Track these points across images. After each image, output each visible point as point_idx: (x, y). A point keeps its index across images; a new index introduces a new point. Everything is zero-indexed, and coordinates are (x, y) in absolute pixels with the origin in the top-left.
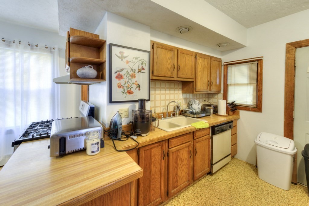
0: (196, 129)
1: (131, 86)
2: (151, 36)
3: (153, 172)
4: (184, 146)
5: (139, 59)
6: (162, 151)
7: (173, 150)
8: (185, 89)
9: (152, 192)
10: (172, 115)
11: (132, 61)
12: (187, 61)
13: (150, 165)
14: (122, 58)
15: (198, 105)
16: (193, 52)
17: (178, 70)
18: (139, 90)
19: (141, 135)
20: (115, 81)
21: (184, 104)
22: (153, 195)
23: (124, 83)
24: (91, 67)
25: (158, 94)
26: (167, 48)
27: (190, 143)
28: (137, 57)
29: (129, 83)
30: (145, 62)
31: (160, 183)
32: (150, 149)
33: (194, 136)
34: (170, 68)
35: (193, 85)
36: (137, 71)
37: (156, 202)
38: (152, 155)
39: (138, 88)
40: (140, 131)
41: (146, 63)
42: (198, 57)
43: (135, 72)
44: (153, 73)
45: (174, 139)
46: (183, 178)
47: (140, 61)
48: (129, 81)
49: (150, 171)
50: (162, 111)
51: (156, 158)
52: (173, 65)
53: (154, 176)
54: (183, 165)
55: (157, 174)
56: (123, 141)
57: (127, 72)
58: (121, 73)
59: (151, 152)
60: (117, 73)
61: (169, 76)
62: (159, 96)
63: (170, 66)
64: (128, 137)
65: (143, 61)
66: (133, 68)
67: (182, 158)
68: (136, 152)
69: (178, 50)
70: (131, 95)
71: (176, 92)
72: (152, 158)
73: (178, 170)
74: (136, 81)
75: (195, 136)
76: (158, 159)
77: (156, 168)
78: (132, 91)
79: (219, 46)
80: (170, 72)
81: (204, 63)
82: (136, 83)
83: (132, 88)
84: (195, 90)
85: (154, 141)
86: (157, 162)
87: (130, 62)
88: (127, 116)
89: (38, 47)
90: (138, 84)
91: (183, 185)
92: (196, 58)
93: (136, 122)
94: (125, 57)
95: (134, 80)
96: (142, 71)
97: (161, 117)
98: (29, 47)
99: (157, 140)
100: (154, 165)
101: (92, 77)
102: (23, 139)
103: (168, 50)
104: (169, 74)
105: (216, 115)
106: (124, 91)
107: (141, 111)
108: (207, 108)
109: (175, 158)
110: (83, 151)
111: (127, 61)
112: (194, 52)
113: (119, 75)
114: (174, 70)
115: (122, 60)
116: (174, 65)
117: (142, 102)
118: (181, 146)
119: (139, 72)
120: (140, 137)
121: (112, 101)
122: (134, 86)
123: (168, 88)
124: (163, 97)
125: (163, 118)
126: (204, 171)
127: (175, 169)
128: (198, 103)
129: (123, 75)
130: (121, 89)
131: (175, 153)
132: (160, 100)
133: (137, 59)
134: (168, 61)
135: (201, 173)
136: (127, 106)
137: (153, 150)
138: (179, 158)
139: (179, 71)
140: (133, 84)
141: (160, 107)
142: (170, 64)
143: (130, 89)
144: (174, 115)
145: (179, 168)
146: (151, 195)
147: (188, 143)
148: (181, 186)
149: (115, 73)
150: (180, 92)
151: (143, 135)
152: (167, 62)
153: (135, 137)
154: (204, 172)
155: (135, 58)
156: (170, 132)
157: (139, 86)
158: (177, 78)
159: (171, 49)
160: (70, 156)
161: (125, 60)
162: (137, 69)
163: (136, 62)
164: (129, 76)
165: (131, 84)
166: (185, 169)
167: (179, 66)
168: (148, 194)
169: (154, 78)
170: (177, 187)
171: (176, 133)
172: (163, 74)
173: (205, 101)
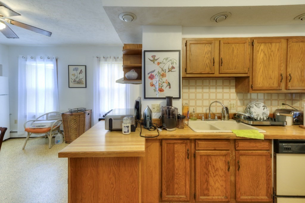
0: (237, 137)
1: (162, 85)
2: (183, 34)
3: (177, 167)
4: (217, 153)
5: (169, 59)
6: (187, 150)
7: (201, 152)
8: (240, 86)
9: (176, 186)
10: (216, 117)
11: (163, 62)
12: (235, 52)
13: (174, 159)
14: (153, 61)
15: (264, 109)
16: (247, 38)
17: (220, 64)
18: (170, 88)
19: (166, 130)
20: (148, 81)
21: (239, 106)
22: (176, 189)
23: (156, 82)
24: (134, 71)
25: (199, 93)
26: (204, 42)
27: (228, 153)
28: (167, 58)
29: (160, 82)
30: (175, 61)
31: (185, 181)
32: (173, 144)
33: (236, 146)
34: (209, 63)
35: (249, 82)
36: (167, 70)
37: (181, 198)
38: (175, 150)
39: (168, 86)
40: (165, 125)
41: (177, 63)
42: (256, 42)
43: (165, 72)
44: (186, 71)
45: (202, 141)
46: (217, 189)
47: (170, 61)
48: (160, 80)
49: (174, 165)
50: (204, 112)
51: (179, 154)
52: (212, 60)
53: (177, 171)
54: (216, 175)
55: (181, 171)
56: (150, 130)
57: (158, 72)
58: (153, 74)
59: (174, 147)
60: (150, 74)
61: (207, 73)
62: (201, 95)
63: (208, 61)
64: (155, 128)
65: (173, 61)
66: (164, 69)
67: (215, 167)
68: (159, 142)
69: (220, 41)
70: (162, 92)
71: (226, 90)
72: (175, 153)
73: (209, 177)
74: (167, 80)
75: (238, 146)
76: (182, 156)
77: (180, 164)
78: (163, 89)
79: (301, 18)
80: (209, 67)
81: (269, 50)
82: (167, 82)
83: (163, 86)
84: (252, 88)
85: (175, 137)
86: (181, 159)
87: (161, 63)
88: (158, 111)
89: (118, 59)
90: (169, 83)
91: (217, 197)
92: (253, 45)
93: (163, 116)
94: (157, 60)
95: (164, 79)
96: (173, 70)
97: (202, 118)
98: (115, 59)
99: (180, 137)
100: (178, 161)
101: (133, 78)
102: (103, 118)
103: (206, 44)
104: (207, 70)
105: (300, 127)
106: (155, 89)
107: (168, 108)
108: (278, 114)
109: (204, 163)
110: (120, 130)
111: (158, 63)
112: (249, 38)
113: (152, 75)
114: (214, 65)
115: (154, 63)
116: (214, 60)
117: (170, 100)
118: (214, 151)
119: (169, 71)
120: (165, 131)
121: (146, 97)
122: (165, 85)
123: (213, 86)
124: (206, 96)
125: (203, 119)
126: (258, 197)
127: (204, 175)
128: (263, 106)
129: (155, 75)
130: (153, 88)
131: (204, 157)
132: (203, 99)
133: (167, 60)
134: (206, 57)
135: (250, 197)
136: (159, 103)
137: (176, 146)
138: (211, 165)
139: (221, 66)
140: (163, 82)
141: (203, 106)
142: (208, 59)
143: (161, 87)
144: (220, 118)
145: (211, 176)
146: (175, 189)
147: (225, 152)
148: (214, 197)
149: (148, 74)
150: (233, 90)
151: (168, 129)
152: (204, 57)
153: (160, 130)
154: (257, 199)
155: (165, 59)
156: (198, 132)
157: (169, 84)
158: (220, 73)
159: (209, 42)
160: (115, 132)
161: (156, 62)
162: (168, 69)
163: (166, 62)
164: (160, 76)
165: (162, 82)
166: (221, 181)
167: (222, 60)
168: (171, 185)
169: (188, 76)
170: (209, 196)
171: (204, 136)
172: (199, 72)
173: (283, 104)
